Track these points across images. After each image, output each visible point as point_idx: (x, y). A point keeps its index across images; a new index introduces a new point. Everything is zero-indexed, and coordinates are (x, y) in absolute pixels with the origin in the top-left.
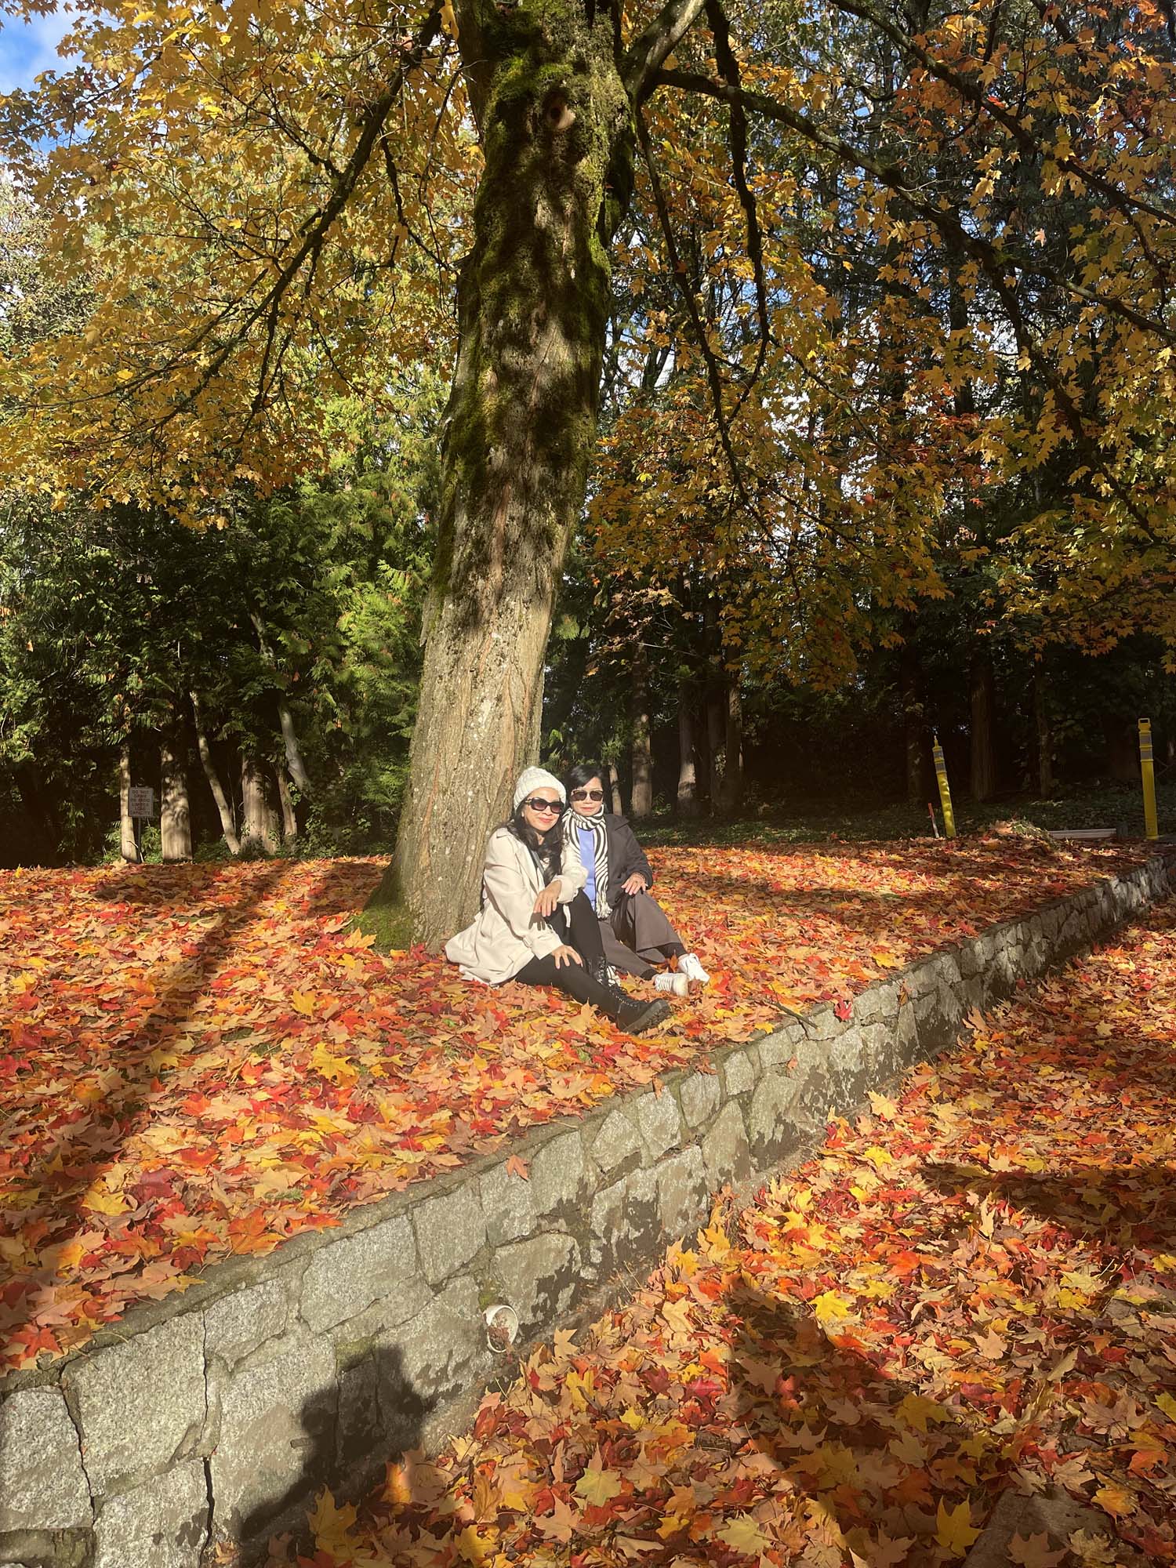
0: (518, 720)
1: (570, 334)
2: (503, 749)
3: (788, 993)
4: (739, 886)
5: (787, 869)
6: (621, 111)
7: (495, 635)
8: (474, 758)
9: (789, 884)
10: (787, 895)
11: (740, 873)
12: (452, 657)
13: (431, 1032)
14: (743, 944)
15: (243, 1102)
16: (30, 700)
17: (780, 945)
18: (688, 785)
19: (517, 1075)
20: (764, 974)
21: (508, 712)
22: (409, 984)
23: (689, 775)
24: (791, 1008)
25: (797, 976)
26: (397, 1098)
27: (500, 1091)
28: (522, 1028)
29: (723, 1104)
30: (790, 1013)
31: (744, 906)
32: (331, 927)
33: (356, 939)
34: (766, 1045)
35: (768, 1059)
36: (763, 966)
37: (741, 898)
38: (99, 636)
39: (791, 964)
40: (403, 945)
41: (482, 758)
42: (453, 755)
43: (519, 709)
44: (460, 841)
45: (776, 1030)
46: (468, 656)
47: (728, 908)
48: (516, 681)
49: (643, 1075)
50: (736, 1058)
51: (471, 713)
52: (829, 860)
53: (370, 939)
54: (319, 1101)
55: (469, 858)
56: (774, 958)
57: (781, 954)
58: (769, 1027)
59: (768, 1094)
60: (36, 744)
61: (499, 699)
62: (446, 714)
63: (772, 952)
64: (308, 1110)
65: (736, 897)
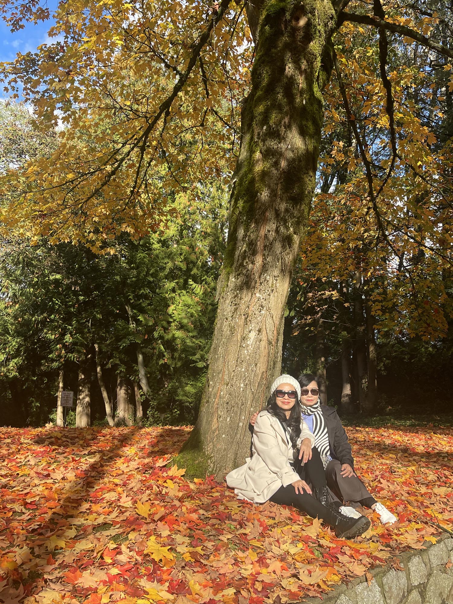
0: (270, 343)
1: (303, 133)
2: (261, 360)
3: (440, 517)
4: (392, 449)
5: (417, 441)
6: (332, 18)
7: (258, 295)
8: (244, 364)
9: (421, 449)
10: (422, 455)
11: (390, 442)
12: (233, 307)
13: (220, 532)
14: (404, 483)
15: (102, 575)
16: (19, 347)
17: (427, 486)
18: (347, 395)
19: (276, 565)
20: (422, 503)
21: (264, 338)
22: (206, 500)
23: (347, 390)
24: (445, 527)
25: (443, 506)
26: (199, 577)
27: (266, 576)
28: (277, 532)
29: (409, 591)
30: (446, 531)
31: (397, 460)
32: (160, 463)
33: (174, 471)
34: (433, 551)
35: (435, 562)
36: (420, 498)
37: (394, 456)
38: (53, 316)
39: (438, 498)
40: (201, 476)
41: (249, 365)
42: (233, 362)
43: (270, 337)
44: (236, 414)
45: (438, 542)
46: (243, 307)
47: (388, 462)
48: (269, 320)
49: (359, 570)
50: (416, 560)
51: (244, 339)
52: (439, 436)
53: (182, 472)
54: (151, 577)
55: (241, 424)
56: (425, 494)
57: (429, 491)
58: (434, 540)
59: (436, 585)
60: (20, 369)
61: (259, 331)
62: (229, 339)
63: (423, 490)
64: (143, 583)
65: (391, 455)
